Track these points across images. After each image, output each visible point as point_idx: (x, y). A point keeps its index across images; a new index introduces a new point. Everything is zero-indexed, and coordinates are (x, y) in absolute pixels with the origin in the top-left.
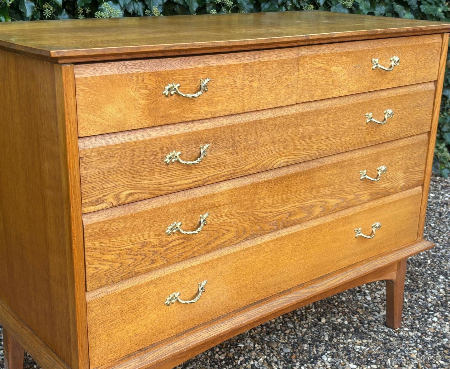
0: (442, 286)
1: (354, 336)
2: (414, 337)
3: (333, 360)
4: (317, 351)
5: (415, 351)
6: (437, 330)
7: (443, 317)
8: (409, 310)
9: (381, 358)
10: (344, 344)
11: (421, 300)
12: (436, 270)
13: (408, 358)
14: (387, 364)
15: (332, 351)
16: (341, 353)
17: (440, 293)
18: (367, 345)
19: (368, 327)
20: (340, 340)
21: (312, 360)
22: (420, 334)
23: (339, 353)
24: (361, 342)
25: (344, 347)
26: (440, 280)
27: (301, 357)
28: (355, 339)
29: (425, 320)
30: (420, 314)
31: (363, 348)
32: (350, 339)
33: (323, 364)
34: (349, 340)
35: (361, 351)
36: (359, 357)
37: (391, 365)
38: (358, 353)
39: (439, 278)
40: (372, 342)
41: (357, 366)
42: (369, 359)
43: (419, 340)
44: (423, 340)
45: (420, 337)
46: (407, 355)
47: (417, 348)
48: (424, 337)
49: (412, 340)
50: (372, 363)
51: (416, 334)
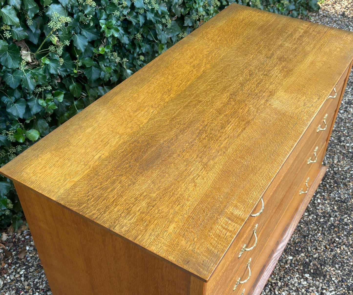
2: (313, 220)
5: (320, 234)
6: (323, 210)
7: (322, 197)
9: (303, 246)
13: (318, 242)
22: (315, 217)
36: (290, 248)
37: (311, 250)
41: (293, 257)
42: (297, 248)
43: (317, 223)
44: (319, 222)
45: (316, 219)
46: (316, 239)
47: (319, 230)
48: (319, 219)
49: (313, 223)
50: (300, 251)
51: (313, 217)
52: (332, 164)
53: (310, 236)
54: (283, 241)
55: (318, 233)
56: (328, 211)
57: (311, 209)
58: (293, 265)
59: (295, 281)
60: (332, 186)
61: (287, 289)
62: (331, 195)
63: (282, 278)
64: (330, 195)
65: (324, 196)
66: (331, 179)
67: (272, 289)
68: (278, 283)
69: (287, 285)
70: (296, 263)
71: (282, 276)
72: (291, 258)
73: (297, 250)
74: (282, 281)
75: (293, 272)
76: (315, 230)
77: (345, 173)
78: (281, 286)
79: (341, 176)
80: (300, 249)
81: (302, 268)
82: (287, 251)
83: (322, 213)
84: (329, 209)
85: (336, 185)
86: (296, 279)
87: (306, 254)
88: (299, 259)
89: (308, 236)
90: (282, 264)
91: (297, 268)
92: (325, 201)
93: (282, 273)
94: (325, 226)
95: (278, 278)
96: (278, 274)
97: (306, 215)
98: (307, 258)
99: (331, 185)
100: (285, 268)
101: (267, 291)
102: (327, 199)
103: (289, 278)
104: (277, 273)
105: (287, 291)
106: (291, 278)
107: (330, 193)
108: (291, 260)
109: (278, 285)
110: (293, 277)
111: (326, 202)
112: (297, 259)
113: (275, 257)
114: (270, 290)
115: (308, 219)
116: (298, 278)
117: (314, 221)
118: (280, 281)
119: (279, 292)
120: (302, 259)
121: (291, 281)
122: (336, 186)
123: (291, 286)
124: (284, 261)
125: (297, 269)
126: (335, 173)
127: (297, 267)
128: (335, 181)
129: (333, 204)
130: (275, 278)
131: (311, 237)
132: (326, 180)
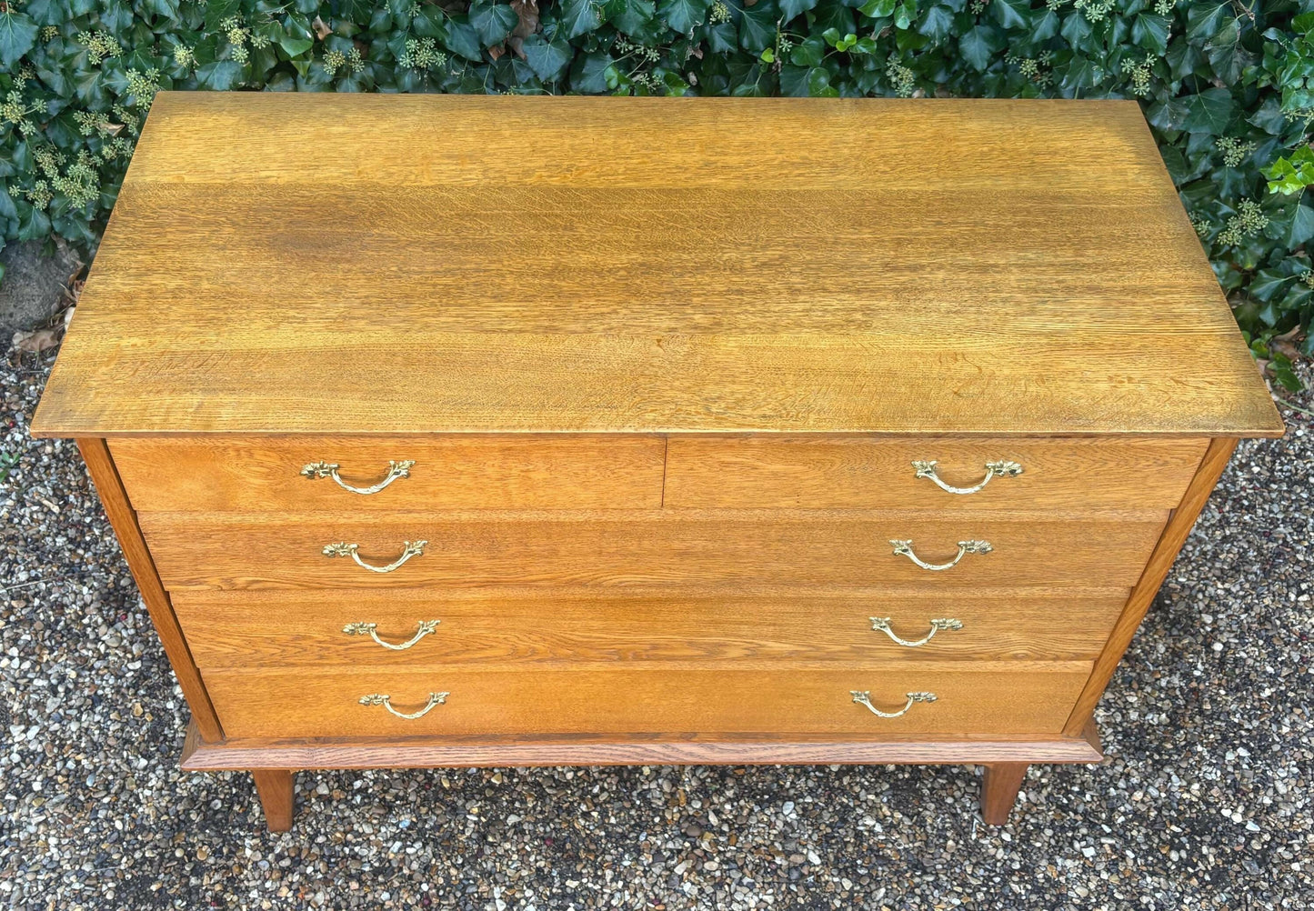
0: (1214, 775)
1: (890, 792)
2: (999, 864)
3: (795, 823)
4: (792, 783)
5: (957, 902)
6: (1062, 879)
7: (1113, 856)
8: (1072, 792)
9: (880, 874)
10: (857, 797)
11: (1122, 784)
12: (1256, 723)
14: (873, 895)
15: (816, 801)
16: (826, 815)
17: (1188, 791)
18: (889, 828)
19: (943, 787)
20: (857, 784)
21: (766, 797)
22: (1016, 866)
23: (824, 813)
24: (888, 813)
25: (848, 805)
26: (1230, 756)
27: (754, 779)
28: (885, 800)
29: (1073, 838)
30: (1079, 818)
31: (878, 828)
32: (877, 795)
33: (773, 819)
34: (872, 797)
35: (866, 833)
37: (879, 901)
38: (858, 835)
39: (1235, 748)
40: (910, 827)
41: (822, 864)
42: (859, 862)
43: (997, 879)
44: (1005, 883)
45: (1012, 872)
46: (931, 897)
47: (973, 894)
48: (1015, 879)
49: (986, 870)
50: (855, 872)
51: (1012, 860)
52: (1298, 835)
53: (931, 879)
54: (712, 748)
55: (959, 895)
56: (1071, 894)
57: (1038, 845)
58: (795, 875)
59: (746, 899)
60: (1191, 870)
61: (709, 890)
62: (1149, 879)
63: (734, 865)
64: (1144, 878)
65: (1124, 858)
66: (1221, 854)
67: (684, 854)
68: (712, 859)
69: (719, 885)
70: (811, 879)
71: (740, 864)
72: (815, 859)
73: (854, 866)
74: (725, 867)
75: (769, 884)
76: (964, 884)
77: (1296, 889)
78: (709, 872)
79: (1264, 880)
80: (862, 871)
81: (801, 901)
82: (833, 841)
83: (1048, 879)
84: (1082, 892)
85: (1207, 878)
86: (756, 899)
87: (858, 892)
88: (827, 882)
89: (925, 873)
90: (776, 844)
91: (793, 887)
92: (1108, 871)
93: (750, 858)
94: (1001, 906)
95: (728, 855)
96: (740, 850)
97: (1002, 840)
98: (843, 901)
99: (1194, 866)
100: (770, 858)
101: (670, 845)
102: (1118, 872)
103: (746, 880)
104: (739, 845)
105: (701, 891)
106: (751, 887)
107: (1152, 874)
108: (809, 863)
109: (703, 863)
110: (756, 890)
111: (1104, 876)
112: (823, 875)
113: (646, 750)
114: (679, 852)
115: (992, 851)
116: (764, 905)
117: (998, 870)
118: (722, 862)
119: (686, 874)
120: (831, 888)
121: (739, 888)
122: (1202, 880)
123: (721, 895)
124: (791, 846)
125: (790, 891)
126: (1263, 859)
127: (797, 886)
128: (1226, 870)
129: (1112, 897)
130: (722, 849)
131: (928, 883)
132: (1202, 842)
